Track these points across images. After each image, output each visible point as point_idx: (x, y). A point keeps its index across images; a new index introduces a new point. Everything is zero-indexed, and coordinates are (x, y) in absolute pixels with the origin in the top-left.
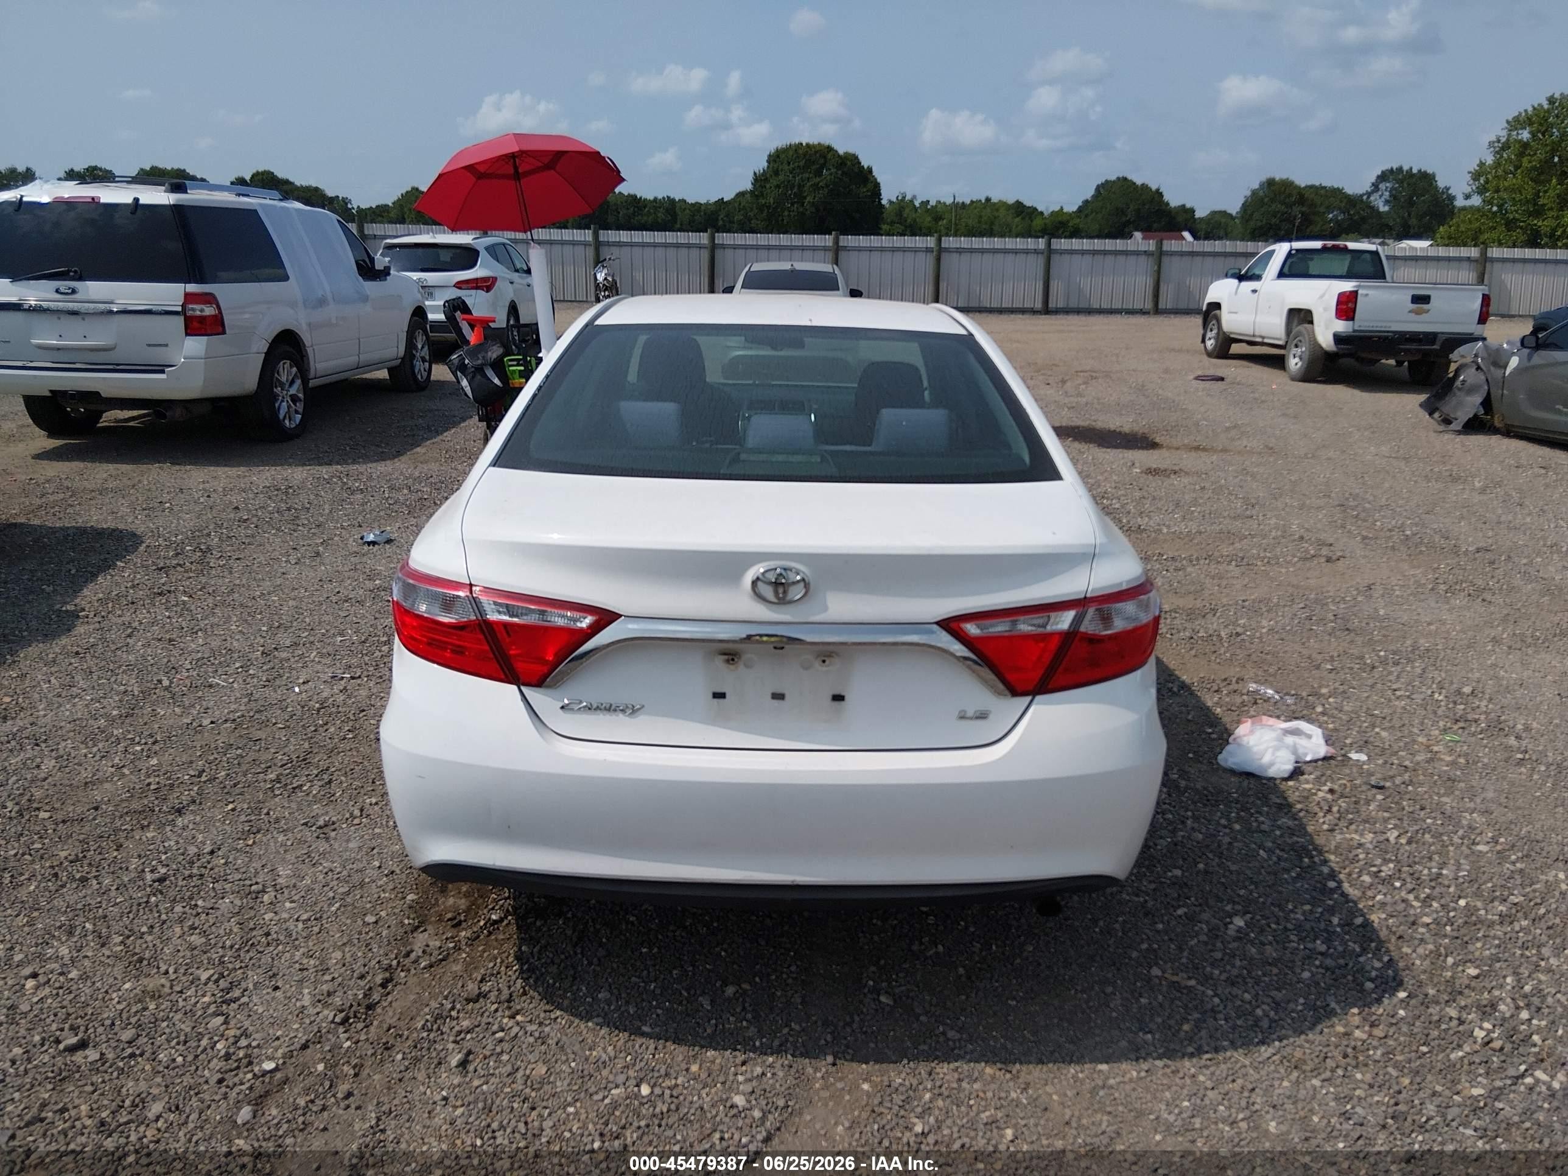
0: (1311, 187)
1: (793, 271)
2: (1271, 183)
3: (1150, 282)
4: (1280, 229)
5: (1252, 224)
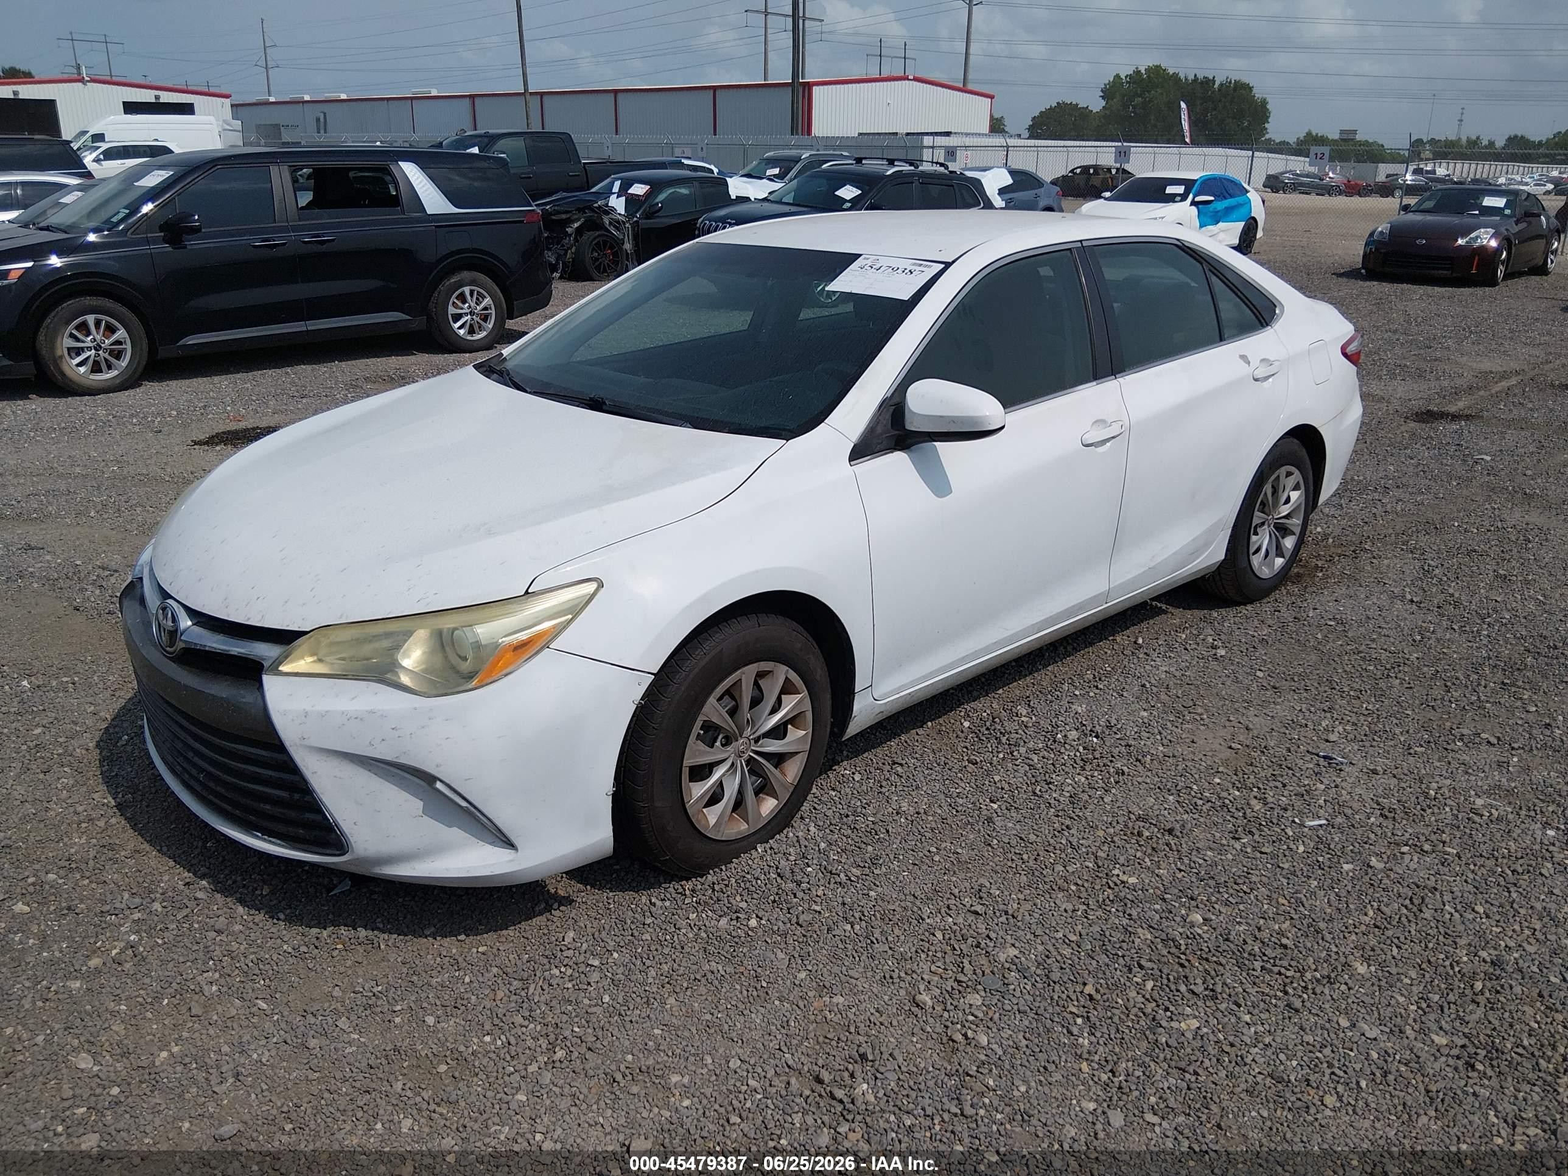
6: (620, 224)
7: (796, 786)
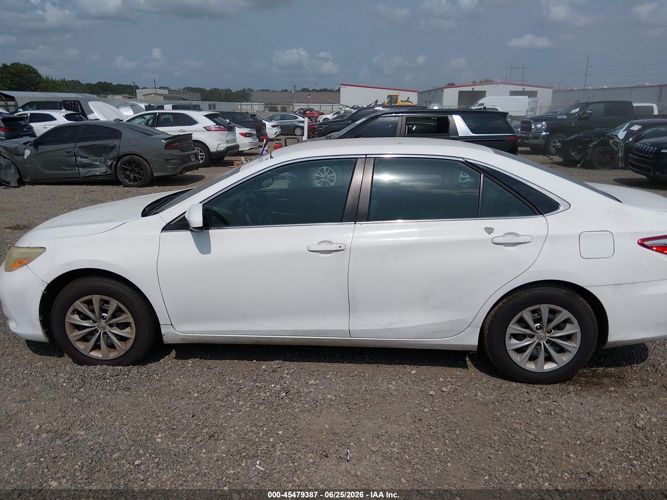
6: (618, 144)
7: (128, 351)
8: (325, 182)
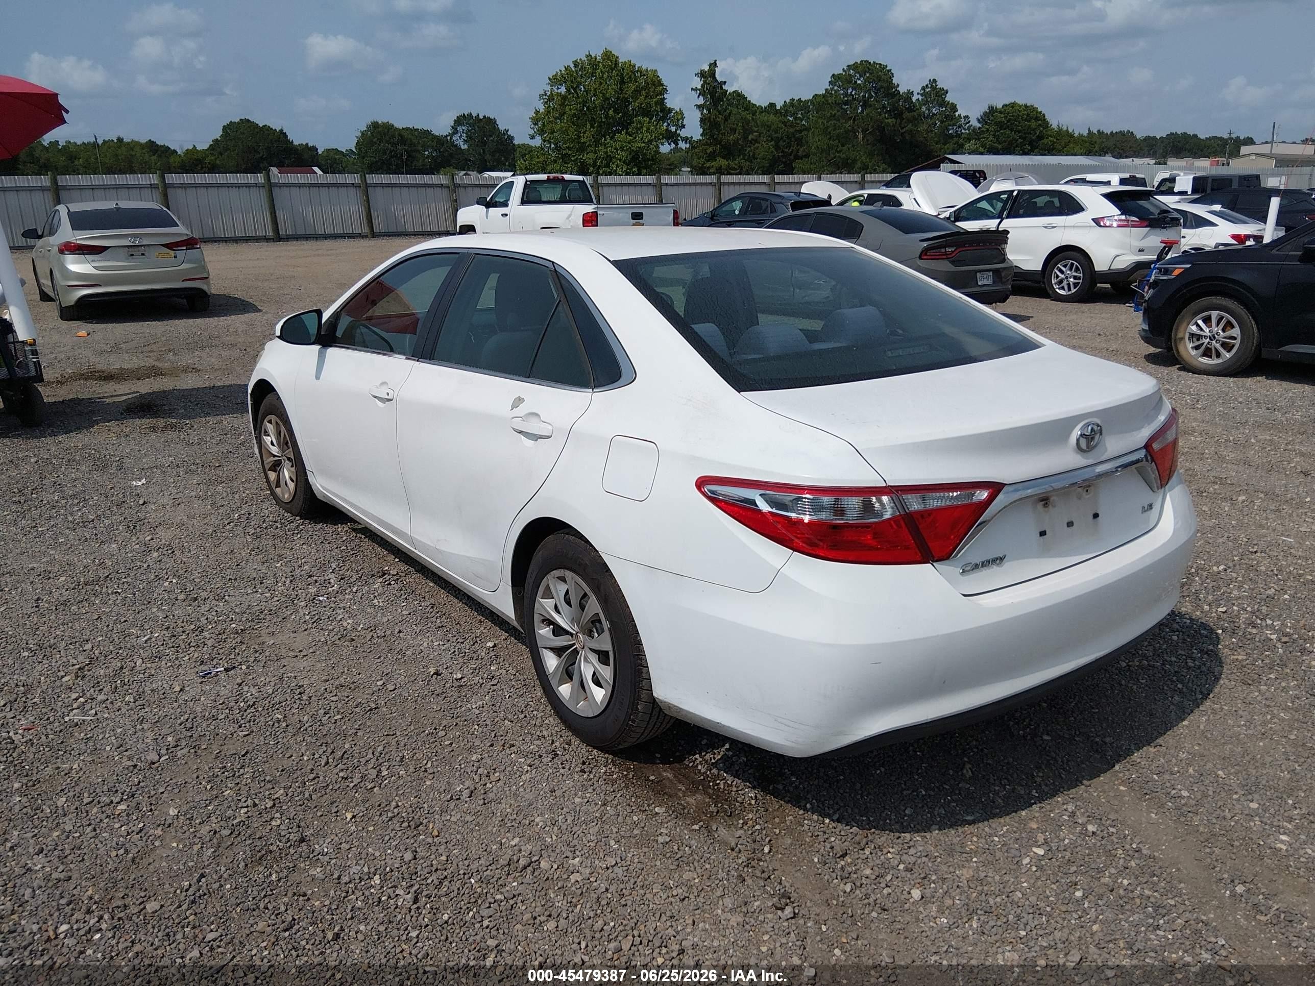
0: (407, 129)
1: (118, 210)
2: (375, 125)
3: (363, 210)
4: (391, 164)
5: (367, 161)
8: (1211, 349)
